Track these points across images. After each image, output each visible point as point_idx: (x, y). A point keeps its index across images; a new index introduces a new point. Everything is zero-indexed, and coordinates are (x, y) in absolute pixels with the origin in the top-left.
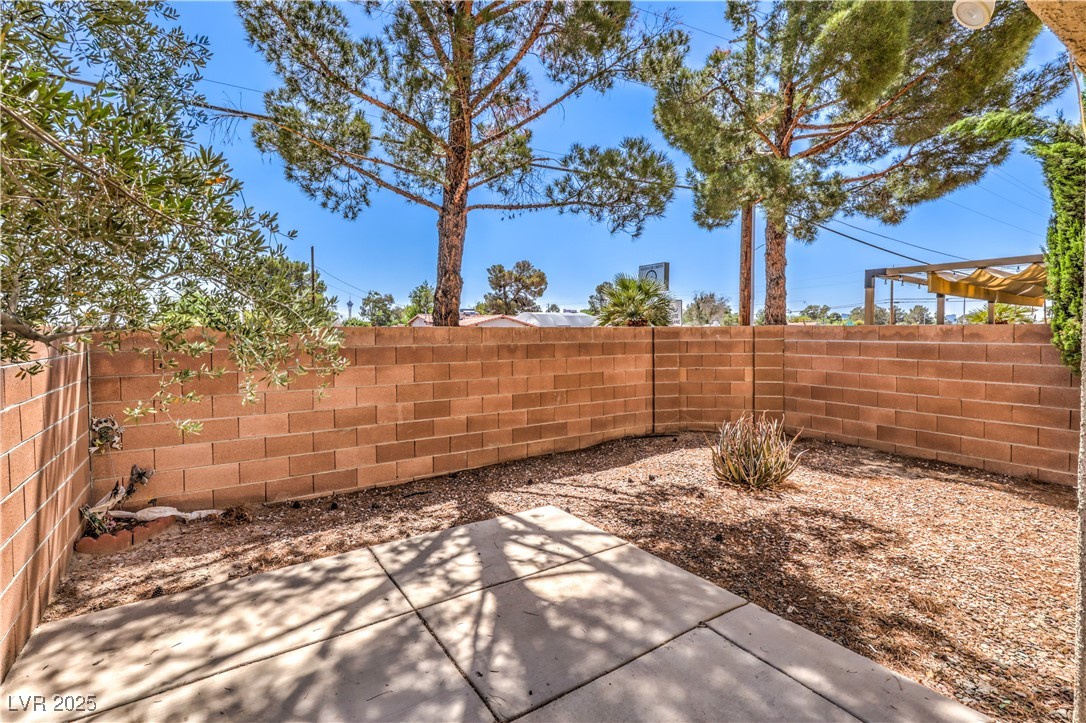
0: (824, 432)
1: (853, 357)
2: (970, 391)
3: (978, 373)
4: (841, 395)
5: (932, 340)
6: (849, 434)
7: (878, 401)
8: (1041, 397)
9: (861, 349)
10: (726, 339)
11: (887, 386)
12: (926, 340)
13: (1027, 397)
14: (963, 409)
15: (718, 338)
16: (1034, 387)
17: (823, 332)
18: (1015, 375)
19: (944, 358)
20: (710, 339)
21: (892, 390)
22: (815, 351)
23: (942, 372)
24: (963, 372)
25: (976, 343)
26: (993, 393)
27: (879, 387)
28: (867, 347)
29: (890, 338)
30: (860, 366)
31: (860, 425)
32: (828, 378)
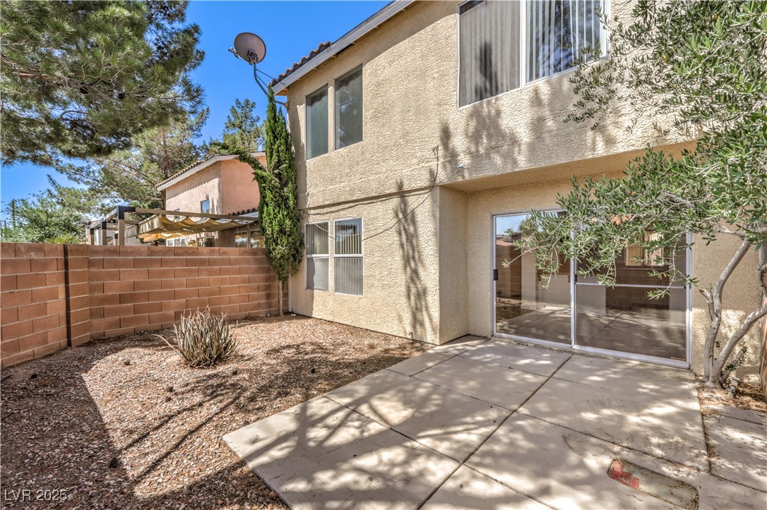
0: (133, 327)
1: (157, 268)
2: (223, 281)
3: (227, 272)
4: (148, 296)
5: (206, 255)
6: (154, 323)
7: (175, 295)
8: (249, 281)
9: (162, 262)
10: (41, 257)
11: (180, 285)
12: (202, 255)
13: (244, 281)
14: (220, 291)
15: (33, 256)
16: (246, 276)
17: (130, 250)
18: (240, 271)
19: (212, 265)
20: (25, 257)
21: (183, 287)
22: (122, 266)
23: (211, 273)
24: (220, 272)
25: (225, 257)
26: (232, 281)
27: (176, 286)
28: (167, 261)
29: (182, 255)
30: (162, 274)
31: (163, 314)
32: (135, 286)
